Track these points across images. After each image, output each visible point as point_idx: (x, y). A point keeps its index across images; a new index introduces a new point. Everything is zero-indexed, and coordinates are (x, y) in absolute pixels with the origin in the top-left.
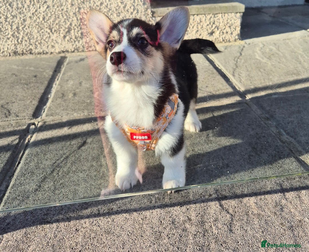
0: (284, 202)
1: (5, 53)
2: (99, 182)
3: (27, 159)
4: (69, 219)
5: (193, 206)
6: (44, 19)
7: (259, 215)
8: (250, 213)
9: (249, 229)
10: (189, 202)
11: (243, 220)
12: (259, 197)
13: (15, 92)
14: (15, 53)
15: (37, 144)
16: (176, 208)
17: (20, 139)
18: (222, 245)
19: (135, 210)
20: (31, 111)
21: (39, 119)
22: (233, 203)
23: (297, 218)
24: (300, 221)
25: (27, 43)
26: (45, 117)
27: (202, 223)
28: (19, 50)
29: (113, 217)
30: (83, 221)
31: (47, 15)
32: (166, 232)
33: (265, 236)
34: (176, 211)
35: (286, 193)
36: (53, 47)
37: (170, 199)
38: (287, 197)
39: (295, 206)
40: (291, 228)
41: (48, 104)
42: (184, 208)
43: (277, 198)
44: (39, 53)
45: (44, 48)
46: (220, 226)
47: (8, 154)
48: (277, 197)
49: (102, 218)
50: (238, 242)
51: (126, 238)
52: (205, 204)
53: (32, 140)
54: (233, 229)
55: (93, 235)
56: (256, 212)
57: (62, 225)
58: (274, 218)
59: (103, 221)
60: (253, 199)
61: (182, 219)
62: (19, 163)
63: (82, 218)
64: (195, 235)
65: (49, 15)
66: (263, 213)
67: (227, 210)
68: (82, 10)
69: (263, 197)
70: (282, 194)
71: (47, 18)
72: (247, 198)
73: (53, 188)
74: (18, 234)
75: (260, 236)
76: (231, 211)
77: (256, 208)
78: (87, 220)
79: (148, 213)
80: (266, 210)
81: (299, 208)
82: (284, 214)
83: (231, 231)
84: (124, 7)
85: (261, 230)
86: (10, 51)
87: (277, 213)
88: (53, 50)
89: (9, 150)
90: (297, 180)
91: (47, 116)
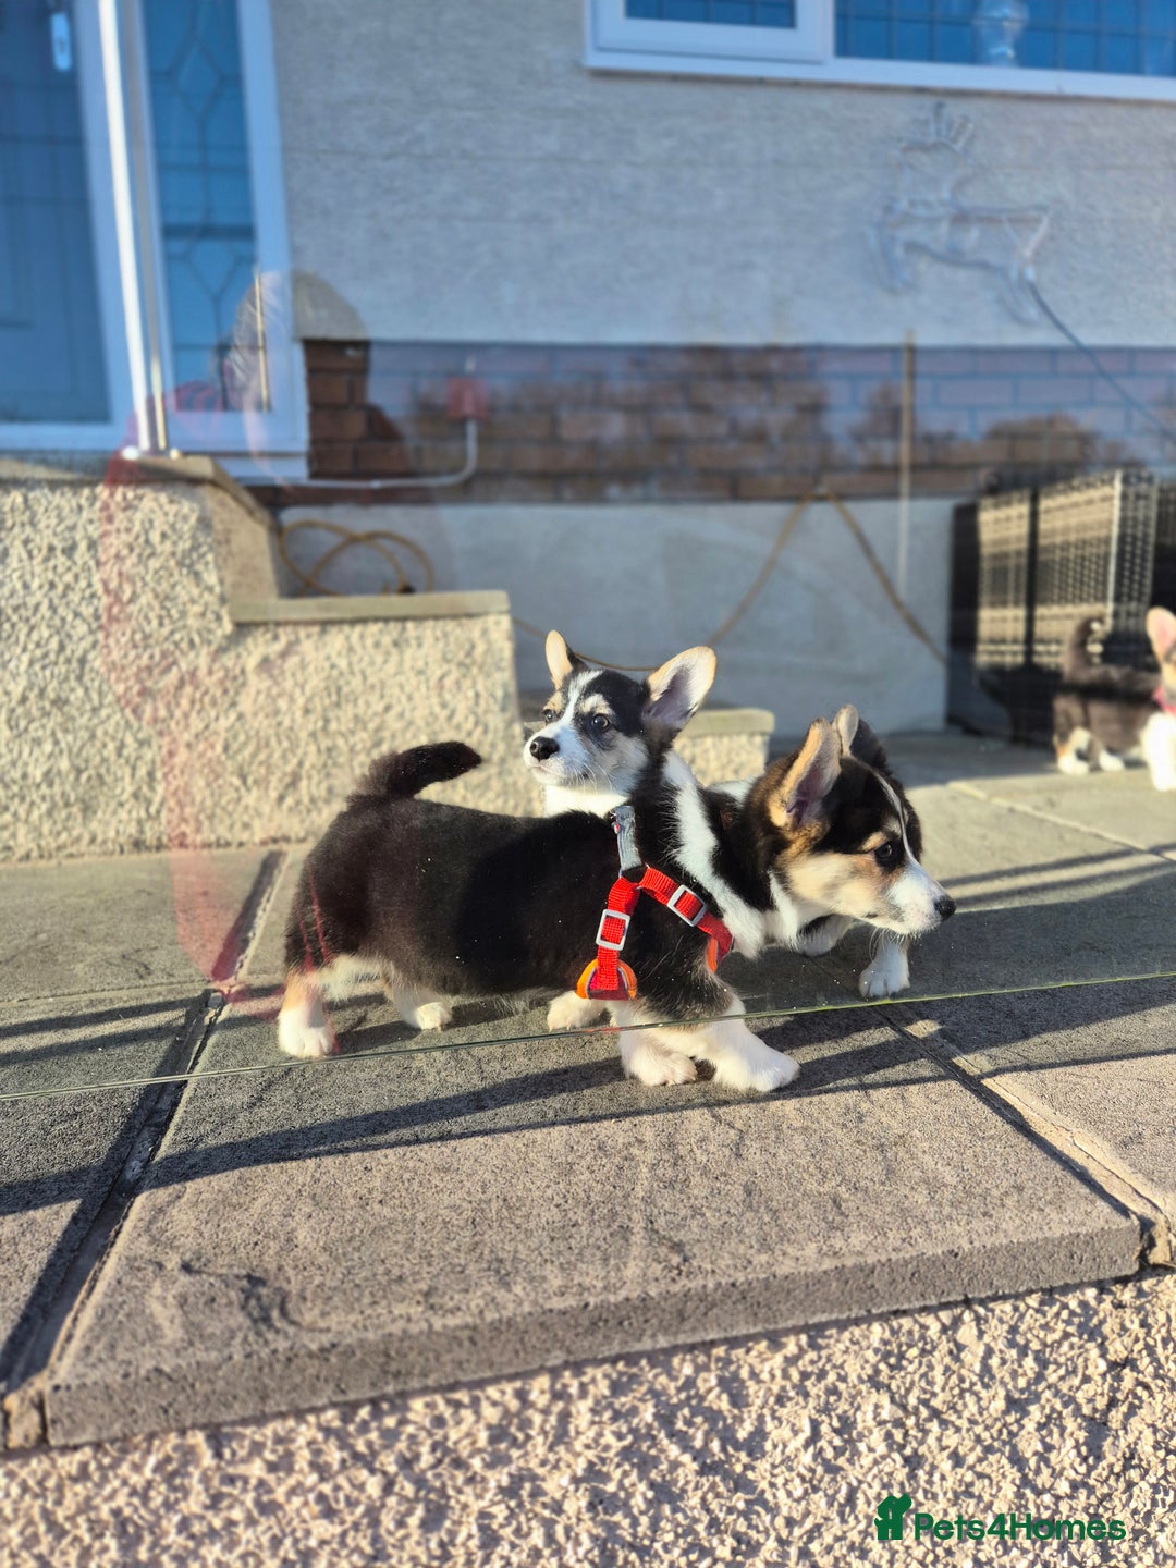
0: (865, 1106)
1: (110, 845)
2: (410, 1086)
3: (214, 1055)
4: (345, 1151)
5: (647, 1119)
6: (226, 749)
7: (806, 1129)
8: (784, 1126)
9: (781, 1152)
10: (639, 1113)
11: (767, 1138)
12: (807, 1099)
13: (154, 927)
14: (138, 845)
15: (232, 1023)
16: (606, 1123)
17: (188, 1016)
18: (717, 1178)
19: (507, 1130)
20: (206, 964)
21: (231, 980)
22: (745, 1111)
23: (896, 1131)
24: (901, 1137)
25: (175, 818)
26: (243, 975)
27: (669, 1146)
28: (149, 836)
29: (453, 1143)
30: (379, 1154)
31: (235, 737)
32: (584, 1163)
33: (818, 1162)
34: (606, 1128)
35: (871, 1092)
36: (246, 826)
37: (591, 1109)
38: (873, 1098)
39: (893, 1112)
40: (881, 1148)
41: (251, 951)
42: (626, 1123)
43: (850, 1100)
44: (206, 845)
45: (222, 831)
46: (712, 1148)
47: (165, 1045)
48: (850, 1097)
49: (426, 1146)
50: (756, 1173)
51: (488, 1176)
52: (677, 1115)
53: (221, 1018)
54: (744, 1153)
55: (407, 1176)
56: (799, 1125)
57: (328, 1161)
58: (839, 1134)
59: (428, 1152)
60: (791, 1104)
61: (620, 1141)
62: (195, 1063)
63: (376, 1147)
64: (654, 1165)
65: (242, 738)
66: (815, 1126)
67: (729, 1124)
68: (333, 726)
69: (815, 1098)
70: (862, 1093)
71: (235, 746)
73: (294, 1100)
74: (224, 1181)
75: (807, 1163)
76: (739, 1124)
77: (799, 1118)
78: (389, 1151)
79: (538, 1135)
80: (823, 1120)
81: (901, 1115)
82: (864, 1126)
83: (738, 1156)
84: (450, 717)
85: (809, 1153)
86: (122, 839)
87: (850, 1125)
88: (245, 837)
89: (162, 1038)
91: (251, 973)
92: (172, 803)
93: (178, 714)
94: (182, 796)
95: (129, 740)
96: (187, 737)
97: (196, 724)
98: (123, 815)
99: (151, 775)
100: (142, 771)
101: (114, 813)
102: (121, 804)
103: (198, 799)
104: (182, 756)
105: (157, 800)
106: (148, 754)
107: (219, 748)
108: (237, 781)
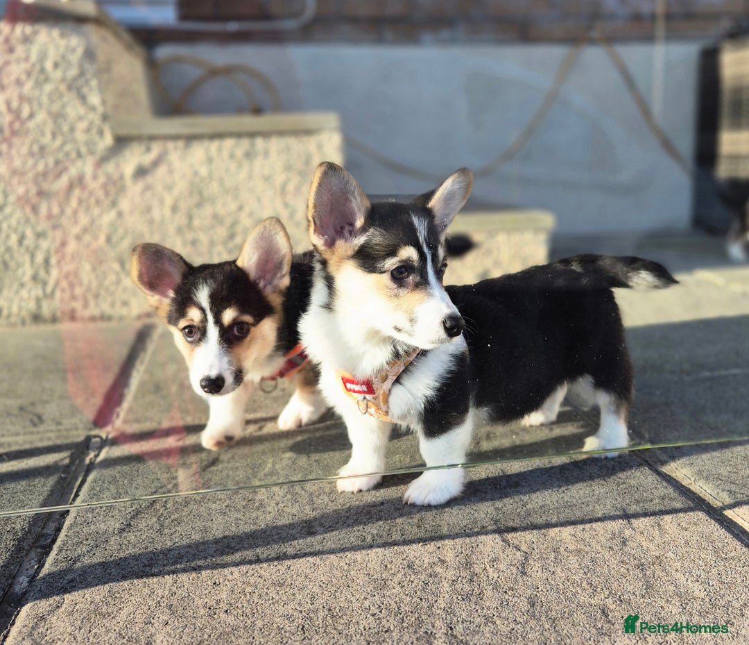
0: (628, 533)
1: (13, 319)
2: (254, 515)
3: (93, 489)
4: (198, 569)
5: (449, 542)
7: (579, 551)
8: (562, 549)
9: (559, 570)
10: (442, 538)
11: (548, 558)
12: (580, 527)
13: (47, 385)
14: (37, 318)
15: (109, 463)
16: (414, 546)
17: (72, 457)
18: (506, 592)
19: (332, 552)
20: (90, 414)
21: (109, 428)
22: (529, 536)
23: (654, 553)
24: (658, 558)
25: (67, 295)
26: (120, 422)
27: (467, 565)
28: (46, 311)
29: (287, 563)
30: (226, 571)
32: (396, 579)
33: (589, 579)
34: (414, 551)
35: (633, 521)
36: (125, 304)
37: (402, 535)
38: (635, 526)
39: (651, 538)
40: (641, 567)
41: (126, 405)
42: (431, 547)
43: (616, 527)
44: (93, 319)
45: (105, 307)
46: (502, 567)
47: (52, 481)
48: (616, 525)
49: (265, 565)
50: (538, 588)
51: (316, 590)
52: (473, 539)
53: (99, 459)
54: (528, 571)
55: (248, 589)
56: (574, 547)
57: (183, 577)
58: (607, 555)
59: (267, 570)
60: (567, 531)
61: (426, 561)
62: (77, 495)
63: (224, 566)
64: (454, 581)
66: (587, 549)
67: (516, 547)
69: (587, 526)
70: (626, 522)
72: (557, 530)
73: (157, 526)
74: (97, 593)
75: (581, 579)
76: (524, 548)
77: (573, 542)
78: (234, 569)
79: (359, 556)
80: (594, 544)
81: (658, 540)
82: (626, 549)
83: (524, 573)
85: (582, 571)
86: (24, 313)
87: (615, 548)
88: (124, 311)
89: (51, 474)
90: (657, 501)
91: (125, 422)
92: (64, 284)
93: (69, 211)
94: (72, 279)
95: (29, 233)
96: (76, 230)
97: (84, 220)
98: (24, 293)
99: (47, 261)
100: (40, 258)
101: (17, 292)
102: (22, 285)
103: (85, 280)
104: (72, 246)
105: (52, 282)
106: (45, 244)
107: (102, 239)
108: (116, 267)
